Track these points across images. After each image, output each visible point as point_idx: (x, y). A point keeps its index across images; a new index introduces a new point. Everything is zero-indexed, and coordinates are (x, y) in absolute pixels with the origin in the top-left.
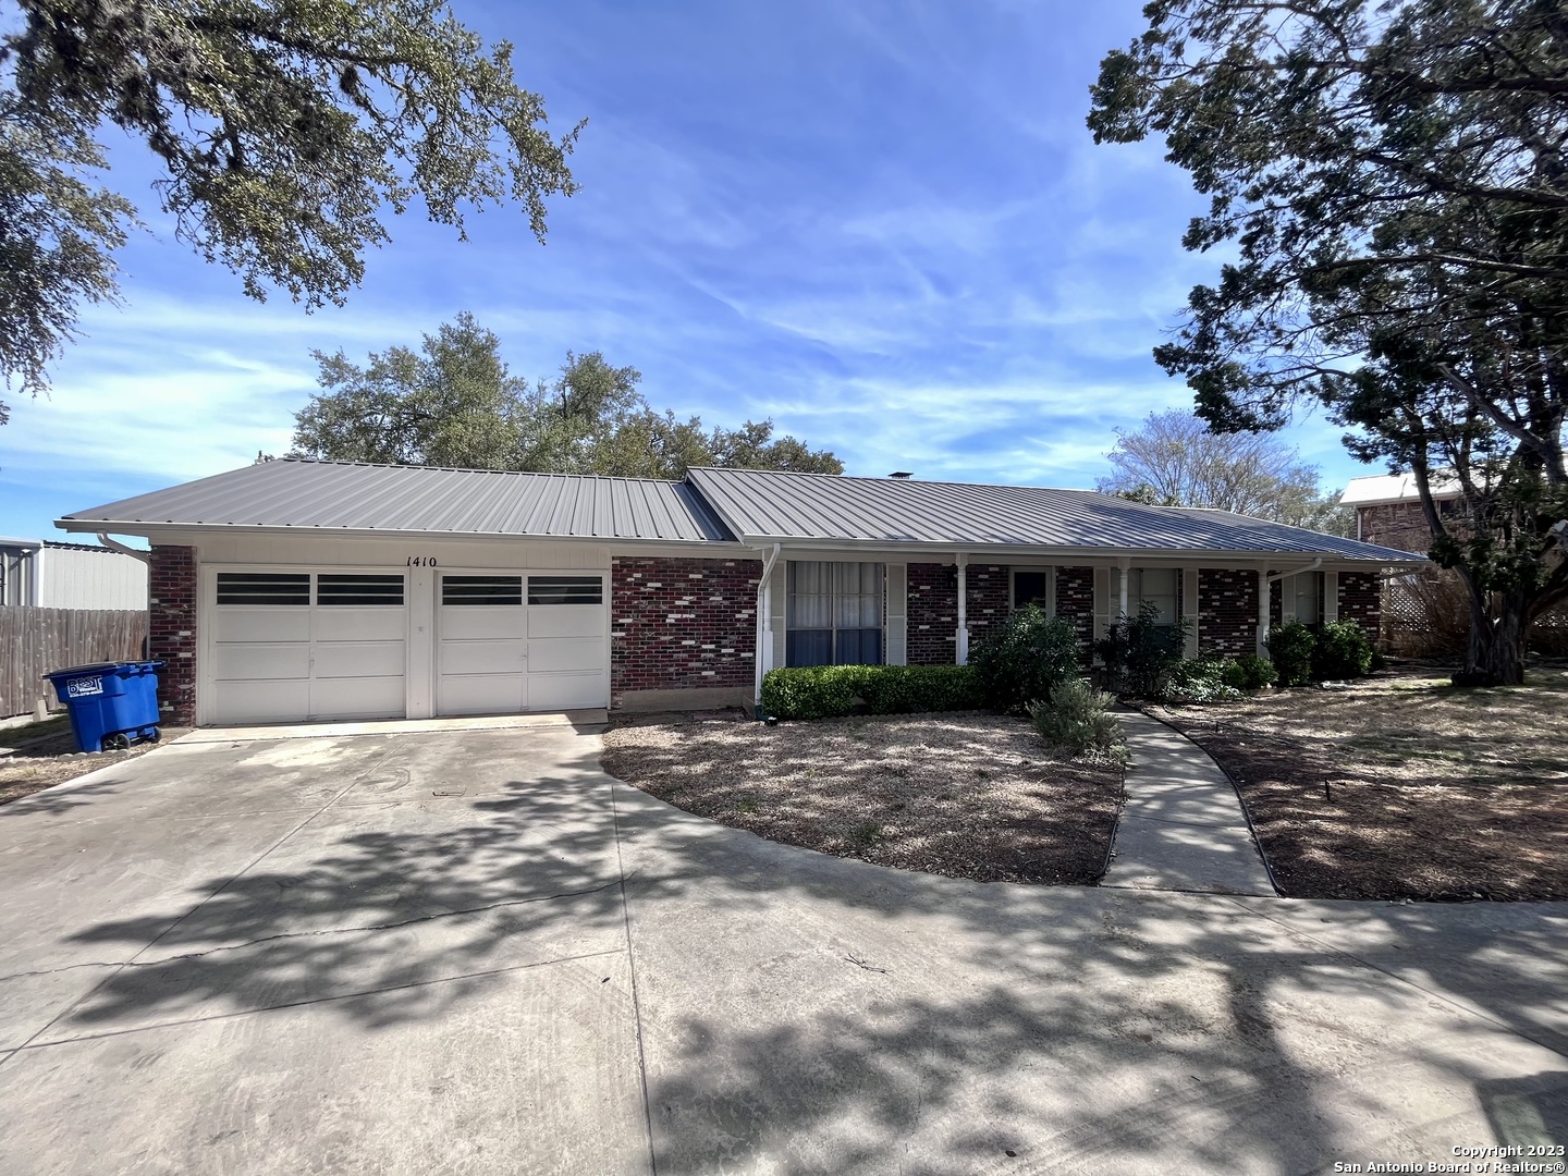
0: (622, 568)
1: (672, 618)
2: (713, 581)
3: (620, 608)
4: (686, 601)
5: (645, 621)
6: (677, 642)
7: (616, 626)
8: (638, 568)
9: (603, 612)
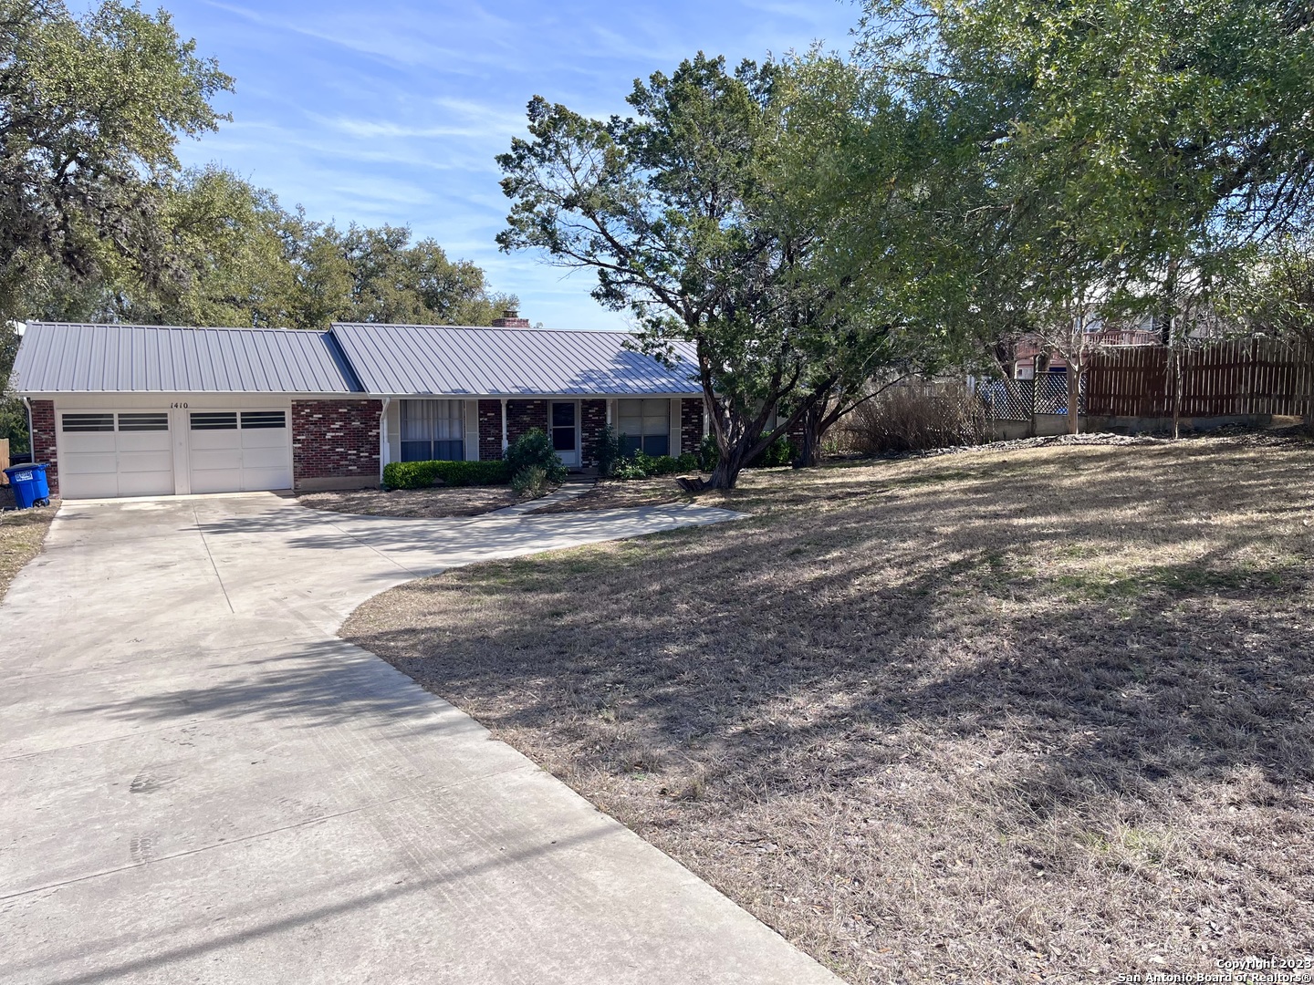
0: (298, 406)
1: (329, 436)
2: (354, 413)
3: (298, 429)
4: (338, 425)
5: (313, 437)
6: (333, 449)
7: (295, 441)
8: (307, 406)
9: (287, 433)
